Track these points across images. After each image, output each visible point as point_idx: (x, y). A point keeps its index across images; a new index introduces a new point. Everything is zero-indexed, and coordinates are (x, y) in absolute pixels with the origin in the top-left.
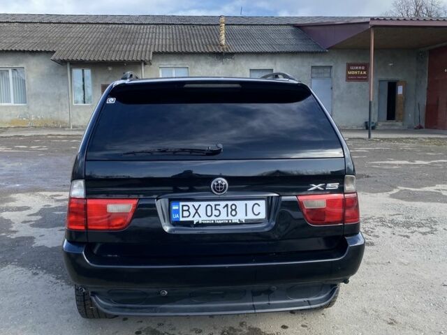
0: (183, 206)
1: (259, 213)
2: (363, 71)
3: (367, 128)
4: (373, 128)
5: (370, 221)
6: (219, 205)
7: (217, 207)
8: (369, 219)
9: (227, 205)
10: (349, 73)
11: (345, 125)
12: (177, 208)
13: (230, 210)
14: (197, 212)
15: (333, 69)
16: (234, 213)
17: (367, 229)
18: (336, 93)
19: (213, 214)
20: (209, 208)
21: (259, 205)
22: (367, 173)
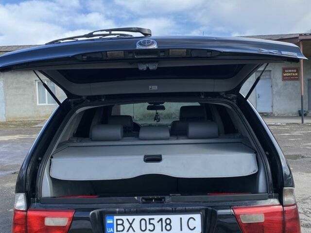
0: (117, 220)
1: (195, 228)
2: (295, 73)
3: (300, 115)
4: (305, 115)
5: (308, 201)
6: (153, 219)
7: (152, 221)
8: (307, 199)
9: (161, 220)
10: (284, 75)
11: (283, 113)
12: (111, 222)
13: (164, 224)
14: (131, 226)
15: (272, 72)
16: (168, 227)
17: (305, 209)
18: (275, 89)
19: (148, 229)
20: (143, 222)
21: (194, 220)
22: (303, 153)
